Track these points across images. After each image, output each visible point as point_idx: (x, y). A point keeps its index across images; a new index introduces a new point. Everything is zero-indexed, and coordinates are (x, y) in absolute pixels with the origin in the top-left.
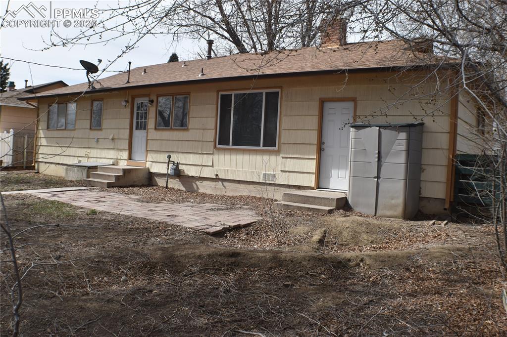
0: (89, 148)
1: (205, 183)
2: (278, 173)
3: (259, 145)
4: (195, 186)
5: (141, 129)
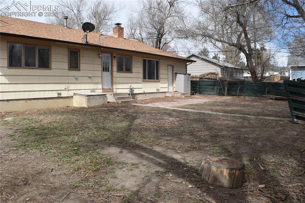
0: (68, 83)
1: (140, 95)
2: (160, 88)
3: (155, 79)
4: (136, 98)
5: (106, 71)
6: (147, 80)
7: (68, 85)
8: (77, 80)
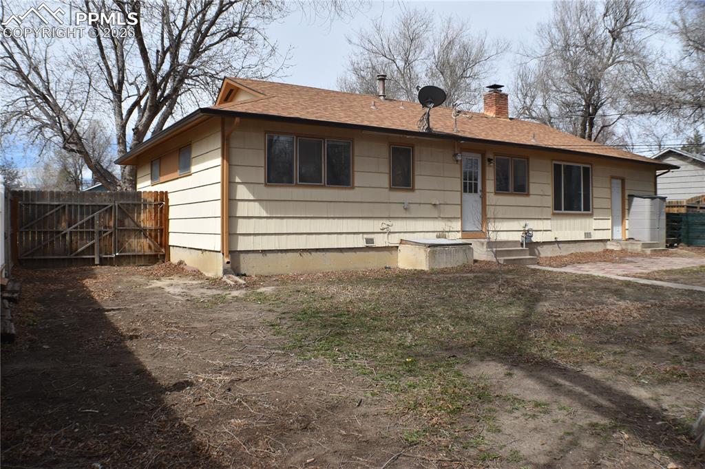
0: (389, 218)
1: (545, 247)
2: (592, 231)
3: (581, 210)
4: (536, 251)
5: (471, 192)
6: (563, 211)
7: (388, 222)
8: (407, 213)
